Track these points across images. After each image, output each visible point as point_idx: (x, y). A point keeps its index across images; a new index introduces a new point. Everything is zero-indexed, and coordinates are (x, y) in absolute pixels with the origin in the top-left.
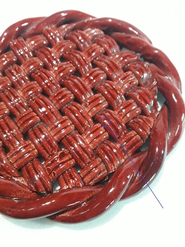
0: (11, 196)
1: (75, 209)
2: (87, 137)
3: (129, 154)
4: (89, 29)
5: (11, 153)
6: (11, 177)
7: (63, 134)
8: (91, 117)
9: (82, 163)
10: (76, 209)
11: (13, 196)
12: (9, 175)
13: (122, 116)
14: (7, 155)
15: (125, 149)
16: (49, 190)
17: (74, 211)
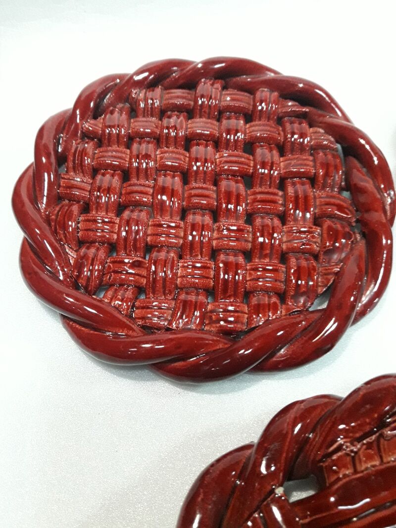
0: (46, 261)
1: (96, 331)
2: (183, 267)
3: (213, 327)
4: (322, 131)
5: (86, 216)
6: (65, 242)
7: (161, 242)
8: (213, 247)
9: (151, 291)
10: (96, 333)
11: (47, 263)
12: (64, 239)
13: (251, 276)
14: (82, 216)
15: (213, 317)
16: (90, 289)
17: (92, 332)
